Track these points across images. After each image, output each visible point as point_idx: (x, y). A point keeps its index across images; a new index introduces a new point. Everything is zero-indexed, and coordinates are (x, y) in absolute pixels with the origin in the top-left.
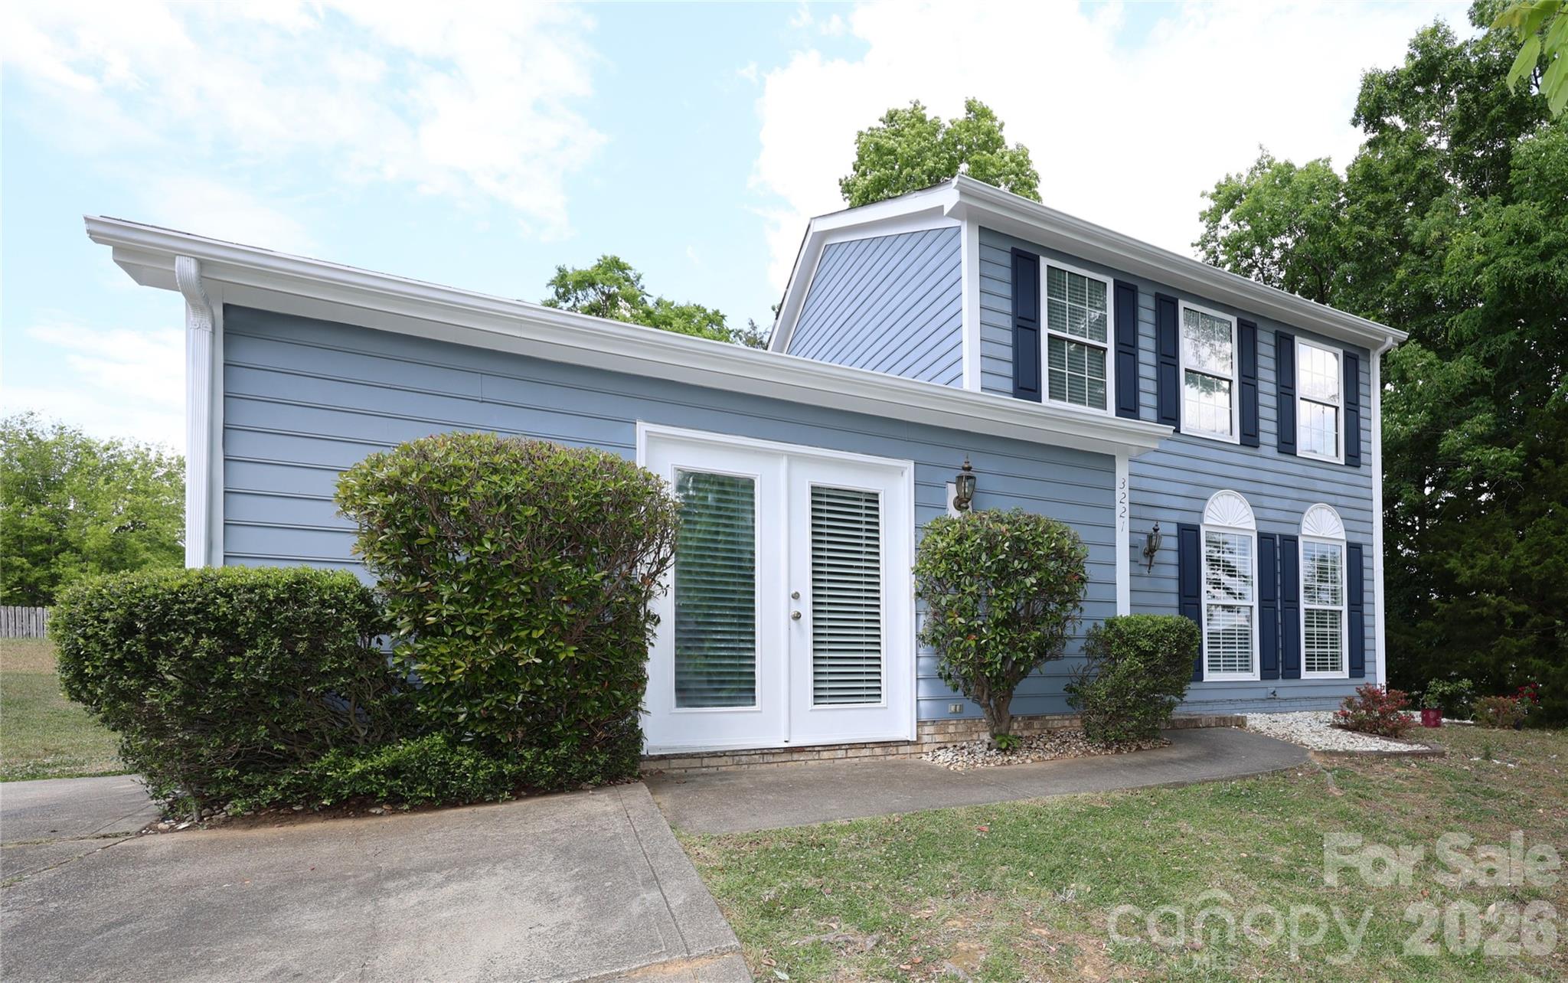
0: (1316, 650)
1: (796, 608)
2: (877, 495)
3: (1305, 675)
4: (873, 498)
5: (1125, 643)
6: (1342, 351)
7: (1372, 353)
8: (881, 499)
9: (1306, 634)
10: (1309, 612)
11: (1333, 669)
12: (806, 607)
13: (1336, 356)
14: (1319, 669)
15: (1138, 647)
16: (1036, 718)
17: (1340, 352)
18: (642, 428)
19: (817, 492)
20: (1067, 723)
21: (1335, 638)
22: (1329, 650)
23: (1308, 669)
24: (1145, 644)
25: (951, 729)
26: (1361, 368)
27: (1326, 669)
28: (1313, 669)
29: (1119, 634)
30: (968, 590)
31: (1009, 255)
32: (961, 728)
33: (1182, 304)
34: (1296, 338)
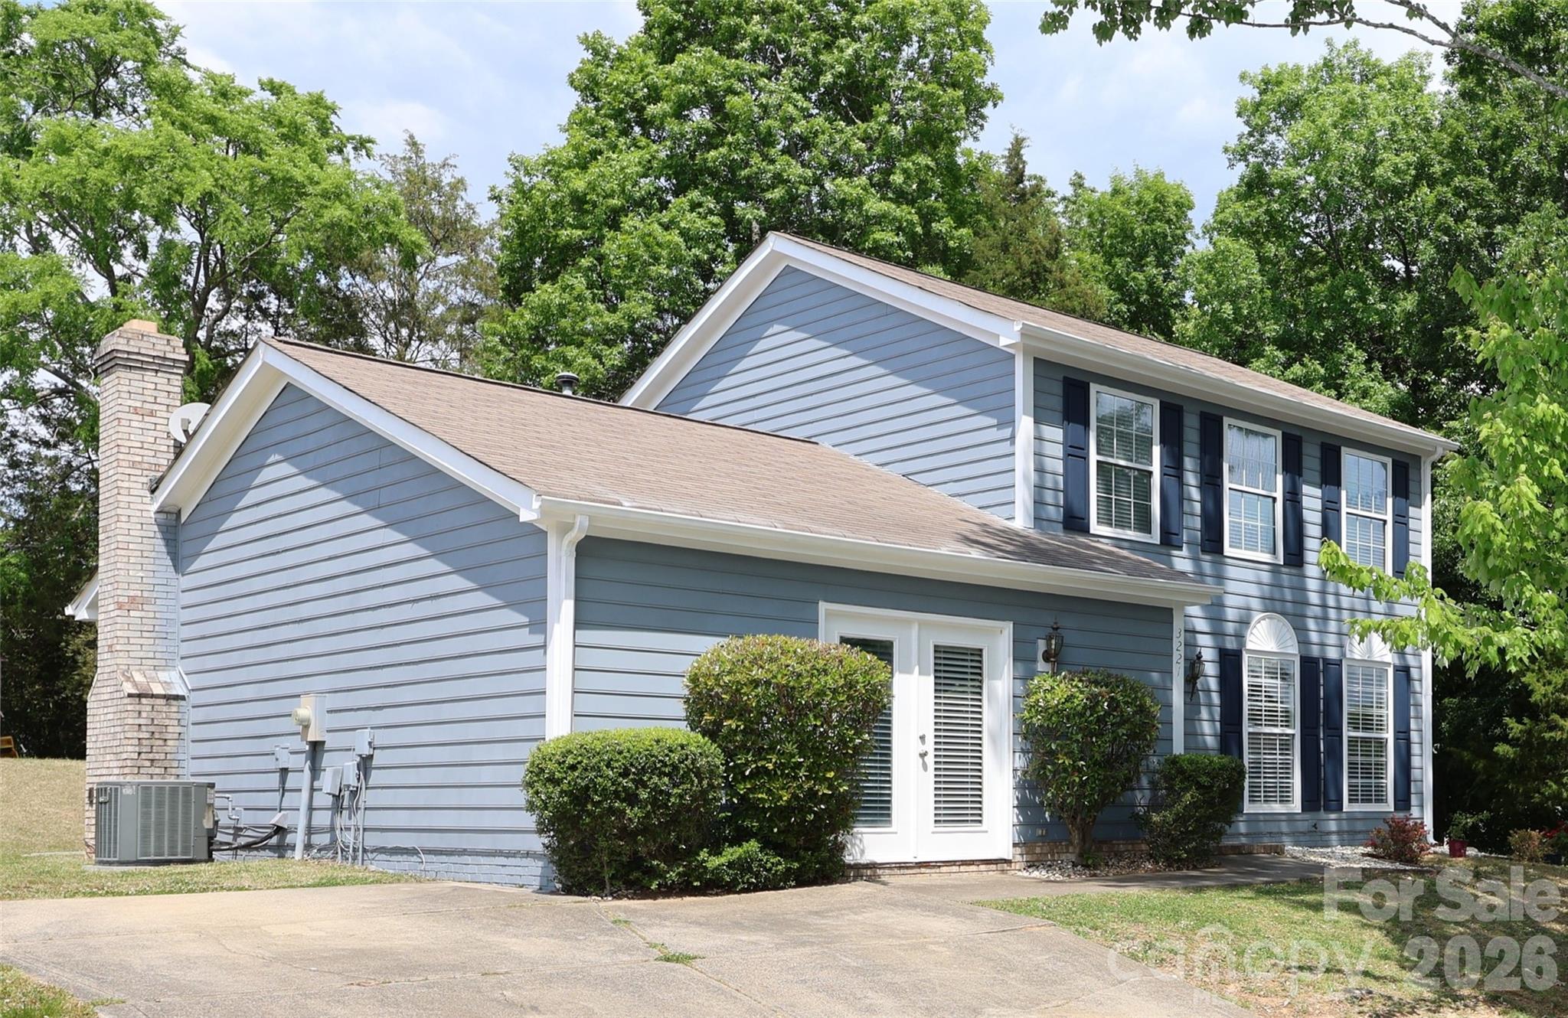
0: (1360, 781)
1: (923, 749)
2: (981, 650)
3: (1346, 806)
4: (979, 652)
5: (1187, 779)
6: (1390, 460)
7: (1423, 460)
8: (985, 654)
9: (1349, 763)
10: (1351, 740)
11: (1377, 801)
12: (930, 746)
13: (1384, 465)
14: (1363, 801)
15: (1198, 782)
16: (1105, 842)
17: (1389, 461)
18: (823, 607)
19: (937, 649)
20: (1130, 847)
21: (1381, 767)
22: (1373, 781)
23: (1350, 801)
24: (1204, 780)
25: (1038, 850)
26: (1411, 476)
27: (1370, 801)
28: (1356, 801)
29: (1181, 771)
30: (1074, 738)
31: (1061, 385)
32: (1046, 849)
33: (1227, 421)
34: (1343, 448)
